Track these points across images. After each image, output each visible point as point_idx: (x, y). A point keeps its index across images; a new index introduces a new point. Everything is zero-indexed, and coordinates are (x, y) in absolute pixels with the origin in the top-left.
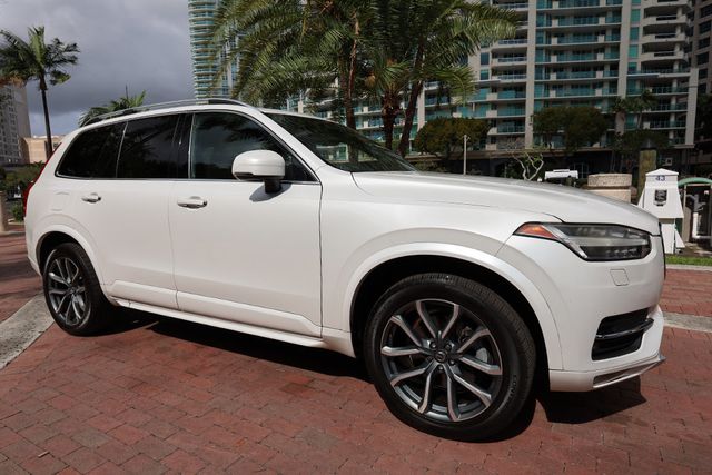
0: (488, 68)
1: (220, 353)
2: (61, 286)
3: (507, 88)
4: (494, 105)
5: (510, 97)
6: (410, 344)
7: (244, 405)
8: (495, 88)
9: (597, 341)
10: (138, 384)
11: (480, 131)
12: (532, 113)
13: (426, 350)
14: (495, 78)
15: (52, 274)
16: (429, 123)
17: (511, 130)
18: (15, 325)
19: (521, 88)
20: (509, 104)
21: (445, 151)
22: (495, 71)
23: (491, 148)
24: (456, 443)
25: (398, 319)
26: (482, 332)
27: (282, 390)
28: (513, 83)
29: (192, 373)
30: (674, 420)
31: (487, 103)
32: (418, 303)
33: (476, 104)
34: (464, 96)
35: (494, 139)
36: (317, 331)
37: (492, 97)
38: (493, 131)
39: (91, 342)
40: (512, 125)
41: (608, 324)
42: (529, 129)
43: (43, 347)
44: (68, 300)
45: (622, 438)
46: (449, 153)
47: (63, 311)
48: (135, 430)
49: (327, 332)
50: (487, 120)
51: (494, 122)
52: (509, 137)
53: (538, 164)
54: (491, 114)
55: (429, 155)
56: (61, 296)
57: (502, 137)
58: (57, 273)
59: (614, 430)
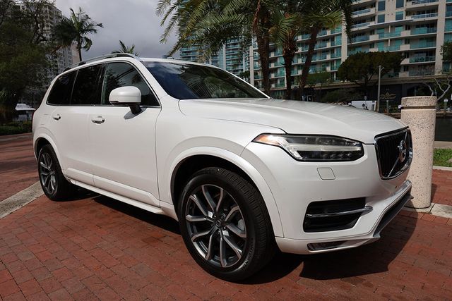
0: (402, 10)
1: (123, 216)
2: (47, 171)
3: (419, 25)
4: (407, 40)
5: (423, 32)
6: (201, 215)
7: (116, 247)
8: (408, 26)
9: (306, 219)
10: (68, 230)
11: (393, 61)
12: (442, 44)
13: (210, 218)
14: (409, 18)
15: (42, 163)
16: (350, 57)
17: (422, 60)
18: (26, 193)
19: (433, 25)
20: (421, 38)
21: (363, 79)
22: (409, 12)
23: (403, 75)
24: (223, 282)
25: (194, 197)
26: (236, 208)
27: (143, 240)
28: (425, 21)
29: (99, 226)
30: (398, 286)
31: (401, 39)
32: (203, 186)
33: (391, 40)
34: (381, 35)
35: (406, 68)
36: (157, 203)
37: (407, 33)
38: (406, 62)
39: (58, 204)
40: (424, 56)
41: (314, 207)
42: (439, 58)
43: (33, 205)
44: (49, 179)
45: (344, 293)
46: (367, 80)
47: (47, 185)
48: (50, 254)
49: (163, 204)
50: (401, 52)
51: (407, 54)
52: (420, 65)
53: (445, 87)
54: (405, 47)
55: (349, 83)
56: (46, 176)
57: (413, 66)
58: (44, 163)
59: (343, 287)
